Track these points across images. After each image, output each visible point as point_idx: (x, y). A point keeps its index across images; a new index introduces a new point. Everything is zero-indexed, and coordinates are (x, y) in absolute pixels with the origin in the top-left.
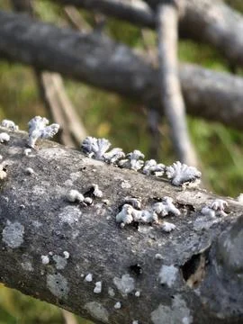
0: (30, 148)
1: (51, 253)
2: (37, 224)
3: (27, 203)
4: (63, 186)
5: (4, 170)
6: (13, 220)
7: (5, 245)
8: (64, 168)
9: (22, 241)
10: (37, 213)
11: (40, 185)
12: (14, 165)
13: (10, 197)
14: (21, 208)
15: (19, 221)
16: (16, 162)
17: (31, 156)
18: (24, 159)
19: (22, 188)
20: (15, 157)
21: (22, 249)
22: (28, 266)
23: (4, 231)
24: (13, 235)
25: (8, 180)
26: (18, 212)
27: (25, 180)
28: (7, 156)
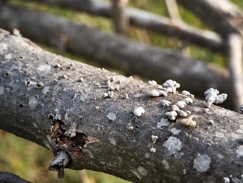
0: (208, 108)
1: (231, 176)
2: (220, 156)
3: (212, 142)
4: (236, 133)
5: (193, 120)
6: (202, 153)
7: (195, 170)
8: (235, 122)
9: (209, 167)
10: (220, 149)
11: (220, 132)
12: (199, 118)
13: (200, 138)
14: (208, 145)
15: (207, 154)
16: (200, 116)
17: (210, 113)
18: (205, 115)
19: (207, 133)
20: (198, 113)
21: (208, 173)
23: (195, 161)
24: (202, 163)
25: (196, 127)
26: (206, 148)
27: (209, 128)
28: (193, 112)
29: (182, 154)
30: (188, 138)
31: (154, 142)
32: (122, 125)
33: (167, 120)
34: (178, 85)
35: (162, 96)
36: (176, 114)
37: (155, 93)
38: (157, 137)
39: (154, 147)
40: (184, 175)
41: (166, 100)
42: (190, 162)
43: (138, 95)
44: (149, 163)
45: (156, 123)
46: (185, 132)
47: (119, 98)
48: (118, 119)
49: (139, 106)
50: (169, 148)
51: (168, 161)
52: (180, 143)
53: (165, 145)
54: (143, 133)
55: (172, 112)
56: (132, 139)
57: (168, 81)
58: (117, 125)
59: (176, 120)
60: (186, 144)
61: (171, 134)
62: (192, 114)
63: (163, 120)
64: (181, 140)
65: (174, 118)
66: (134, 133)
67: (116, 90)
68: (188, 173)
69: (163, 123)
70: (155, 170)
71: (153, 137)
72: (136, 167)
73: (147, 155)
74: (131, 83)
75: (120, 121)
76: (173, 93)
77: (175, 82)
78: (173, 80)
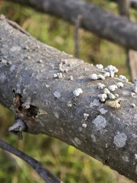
0: (135, 92)
2: (135, 136)
3: (130, 123)
5: (119, 103)
6: (121, 131)
7: (114, 145)
9: (125, 144)
10: (136, 129)
12: (124, 101)
13: (121, 119)
14: (126, 125)
15: (125, 133)
16: (126, 99)
17: (135, 97)
18: (130, 98)
19: (128, 114)
20: (126, 96)
21: (124, 149)
22: (126, 159)
23: (115, 137)
24: (120, 140)
25: (120, 109)
26: (125, 128)
27: (130, 110)
28: (121, 95)
29: (106, 131)
30: (112, 118)
31: (86, 119)
32: (64, 102)
33: (98, 101)
34: (117, 70)
35: (100, 79)
36: (106, 97)
37: (95, 76)
38: (88, 115)
39: (86, 123)
40: (107, 148)
41: (102, 83)
42: (111, 138)
43: (81, 77)
44: (82, 135)
45: (90, 103)
46: (110, 112)
47: (66, 79)
48: (61, 97)
49: (79, 87)
50: (97, 125)
51: (95, 135)
52: (105, 121)
53: (94, 122)
54: (79, 110)
55: (103, 94)
56: (70, 115)
57: (109, 66)
58: (60, 102)
59: (105, 101)
60: (109, 123)
61: (99, 114)
62: (119, 97)
63: (95, 100)
64: (106, 119)
65: (104, 100)
66: (72, 110)
67: (65, 72)
68: (109, 147)
69: (95, 103)
70: (86, 142)
71: (85, 114)
72: (73, 138)
73: (80, 129)
74: (79, 66)
75: (63, 99)
76: (110, 76)
77: (114, 68)
78: (114, 66)
